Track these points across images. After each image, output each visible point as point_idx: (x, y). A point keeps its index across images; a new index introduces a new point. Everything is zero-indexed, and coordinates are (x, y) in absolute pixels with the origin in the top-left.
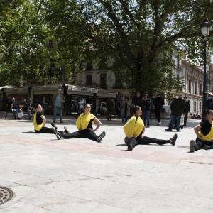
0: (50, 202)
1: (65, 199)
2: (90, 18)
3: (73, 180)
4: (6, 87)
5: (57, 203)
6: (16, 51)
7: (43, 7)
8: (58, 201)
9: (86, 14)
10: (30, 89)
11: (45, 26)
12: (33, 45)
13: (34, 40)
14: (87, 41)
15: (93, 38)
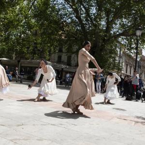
0: (18, 138)
1: (29, 137)
2: (64, 18)
3: (37, 125)
4: (3, 59)
5: (23, 139)
6: (12, 35)
7: (33, 8)
8: (23, 138)
9: (61, 15)
10: (19, 61)
11: (33, 21)
12: (24, 33)
13: (25, 30)
14: (60, 33)
15: (65, 31)
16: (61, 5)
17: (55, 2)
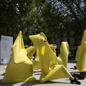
4: (26, 46)
7: (41, 11)
9: (60, 12)
11: (42, 19)
12: (36, 28)
13: (37, 26)
14: (61, 24)
15: (64, 23)
16: (59, 6)
17: (55, 5)
